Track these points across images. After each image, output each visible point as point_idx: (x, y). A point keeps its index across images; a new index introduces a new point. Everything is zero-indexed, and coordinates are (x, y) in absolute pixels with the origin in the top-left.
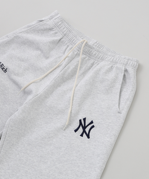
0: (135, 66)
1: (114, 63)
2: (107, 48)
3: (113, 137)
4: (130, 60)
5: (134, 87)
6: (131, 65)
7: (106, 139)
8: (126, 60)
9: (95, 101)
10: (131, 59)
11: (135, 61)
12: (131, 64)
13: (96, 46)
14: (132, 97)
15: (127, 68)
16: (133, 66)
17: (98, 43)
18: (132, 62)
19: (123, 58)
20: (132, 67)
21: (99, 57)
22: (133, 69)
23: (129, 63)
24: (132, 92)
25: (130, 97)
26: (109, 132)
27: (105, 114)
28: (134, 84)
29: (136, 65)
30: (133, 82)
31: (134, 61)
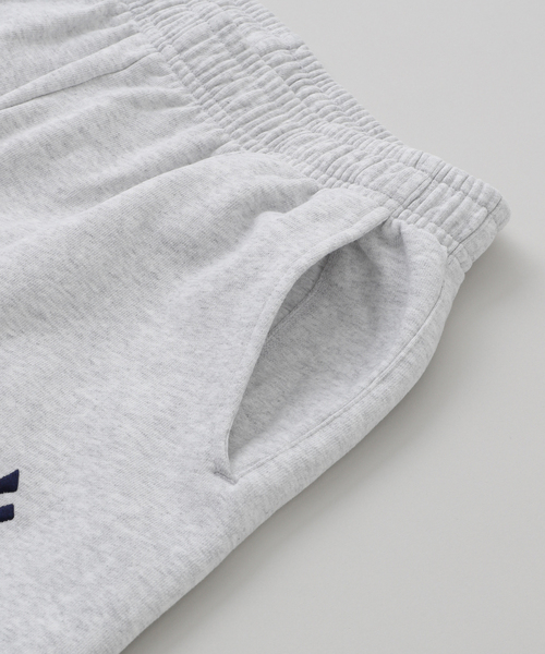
0: (466, 231)
1: (332, 179)
2: (344, 100)
3: (96, 619)
4: (449, 183)
5: (411, 359)
6: (436, 217)
7: (41, 621)
8: (418, 177)
9: (97, 362)
10: (458, 178)
11: (481, 197)
12: (444, 207)
13: (279, 63)
14: (366, 415)
15: (407, 228)
16: (455, 224)
17: (299, 51)
18: (456, 197)
19: (403, 158)
20: (440, 231)
21: (262, 125)
22: (444, 248)
23: (430, 197)
24: (383, 387)
25: (354, 411)
26: (89, 577)
27: (122, 457)
28: (421, 341)
29: (473, 223)
30: (412, 327)
31: (475, 199)
